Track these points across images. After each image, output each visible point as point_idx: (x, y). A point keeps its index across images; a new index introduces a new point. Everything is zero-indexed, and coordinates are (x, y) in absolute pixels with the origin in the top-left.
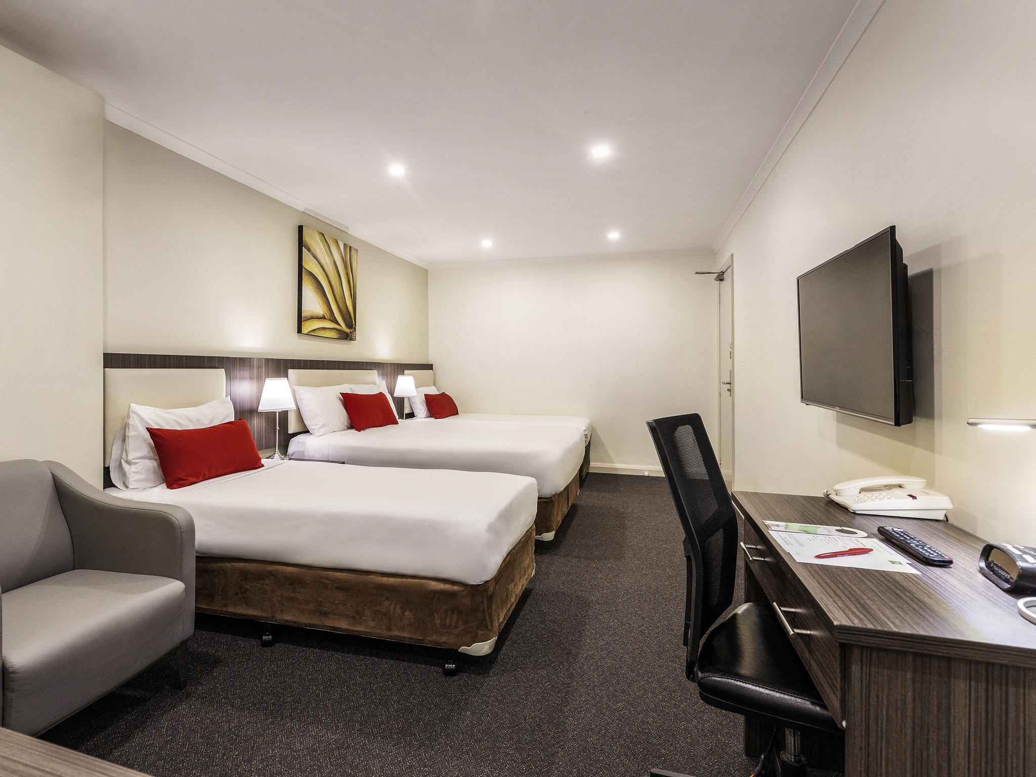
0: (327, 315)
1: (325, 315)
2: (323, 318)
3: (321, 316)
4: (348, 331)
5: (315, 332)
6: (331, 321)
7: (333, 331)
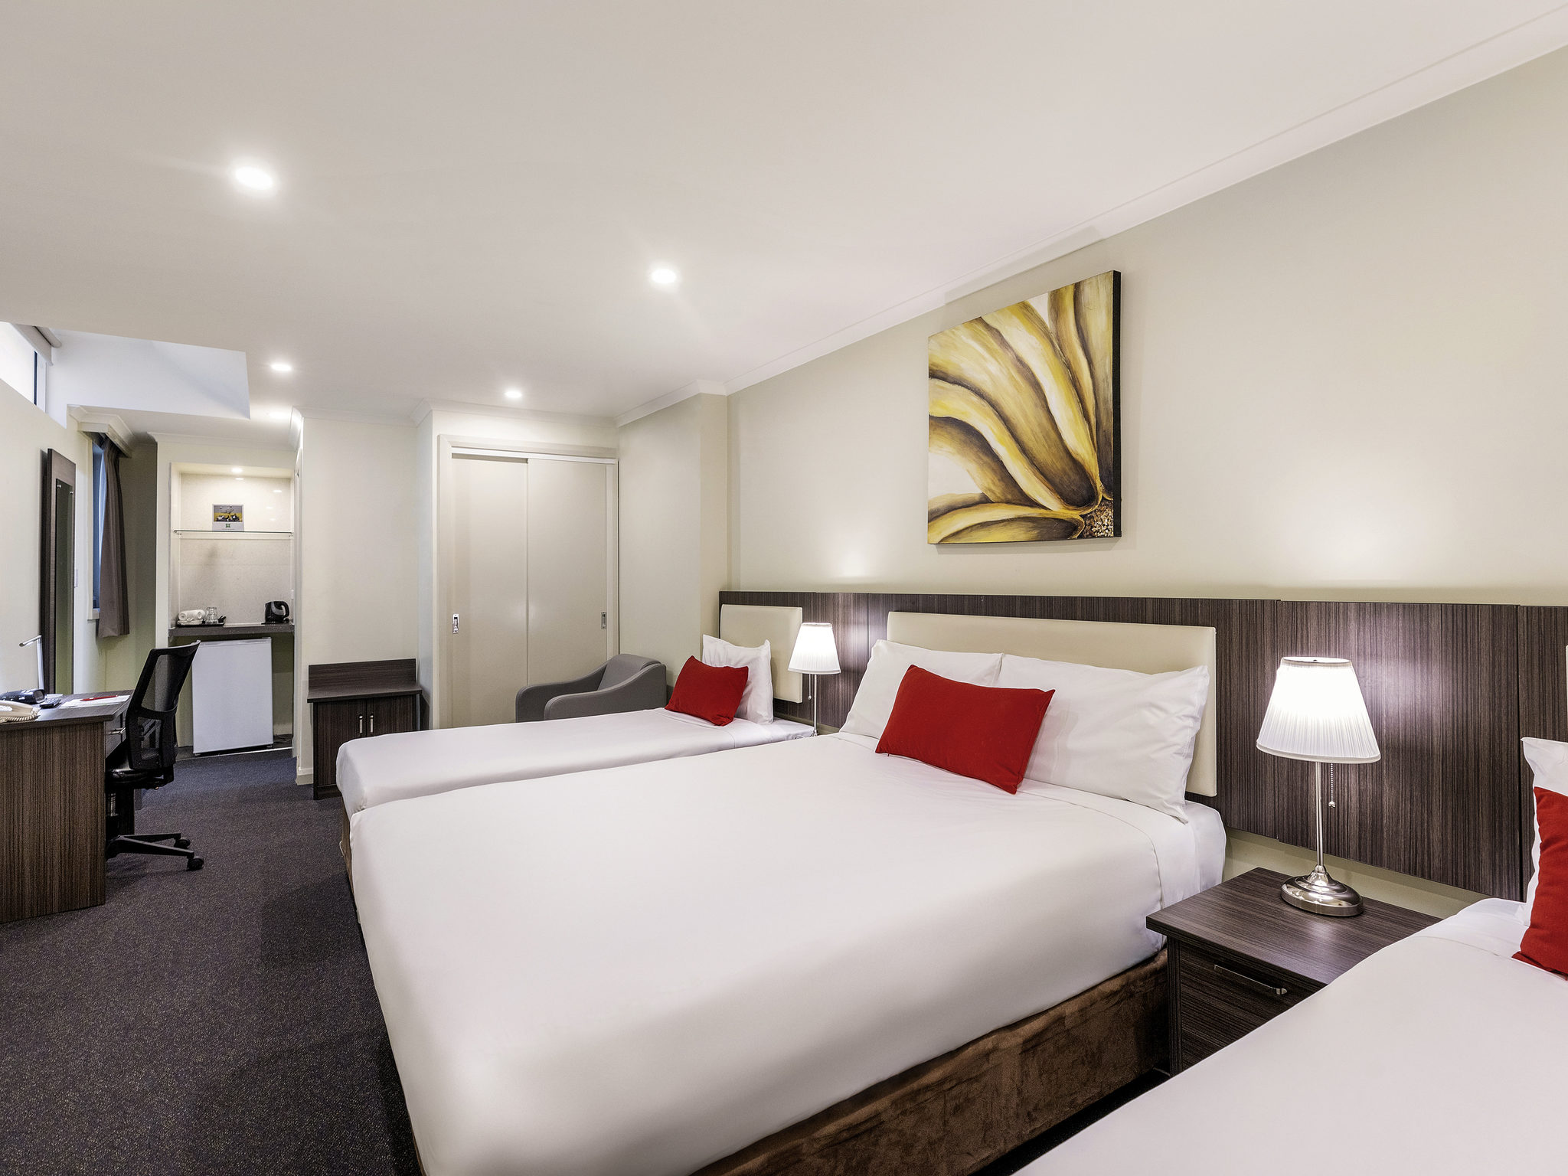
0: (996, 490)
1: (988, 494)
2: (984, 501)
3: (977, 498)
4: (1075, 514)
5: (960, 536)
6: (1008, 502)
7: (1015, 525)
